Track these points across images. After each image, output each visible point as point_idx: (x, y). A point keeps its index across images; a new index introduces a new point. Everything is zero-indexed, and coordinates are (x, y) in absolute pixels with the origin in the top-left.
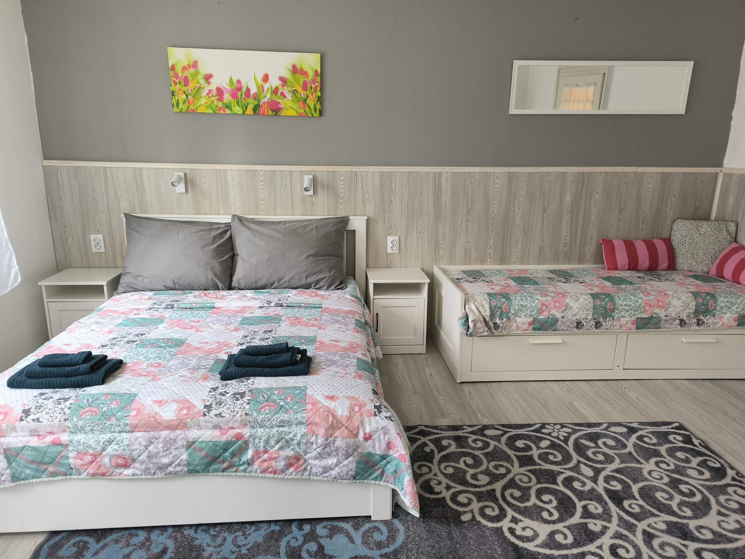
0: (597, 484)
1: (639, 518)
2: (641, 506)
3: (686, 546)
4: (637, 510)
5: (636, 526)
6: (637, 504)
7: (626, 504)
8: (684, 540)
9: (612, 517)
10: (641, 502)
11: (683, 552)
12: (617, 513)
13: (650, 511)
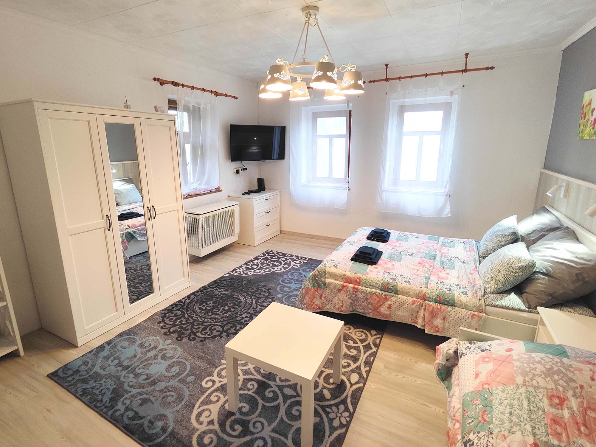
0: (277, 386)
1: (245, 381)
2: (249, 390)
3: (220, 382)
4: (249, 386)
5: (244, 375)
6: (251, 389)
7: (256, 385)
8: (222, 385)
9: (255, 371)
10: (250, 393)
11: (220, 378)
12: (255, 375)
13: (244, 390)
